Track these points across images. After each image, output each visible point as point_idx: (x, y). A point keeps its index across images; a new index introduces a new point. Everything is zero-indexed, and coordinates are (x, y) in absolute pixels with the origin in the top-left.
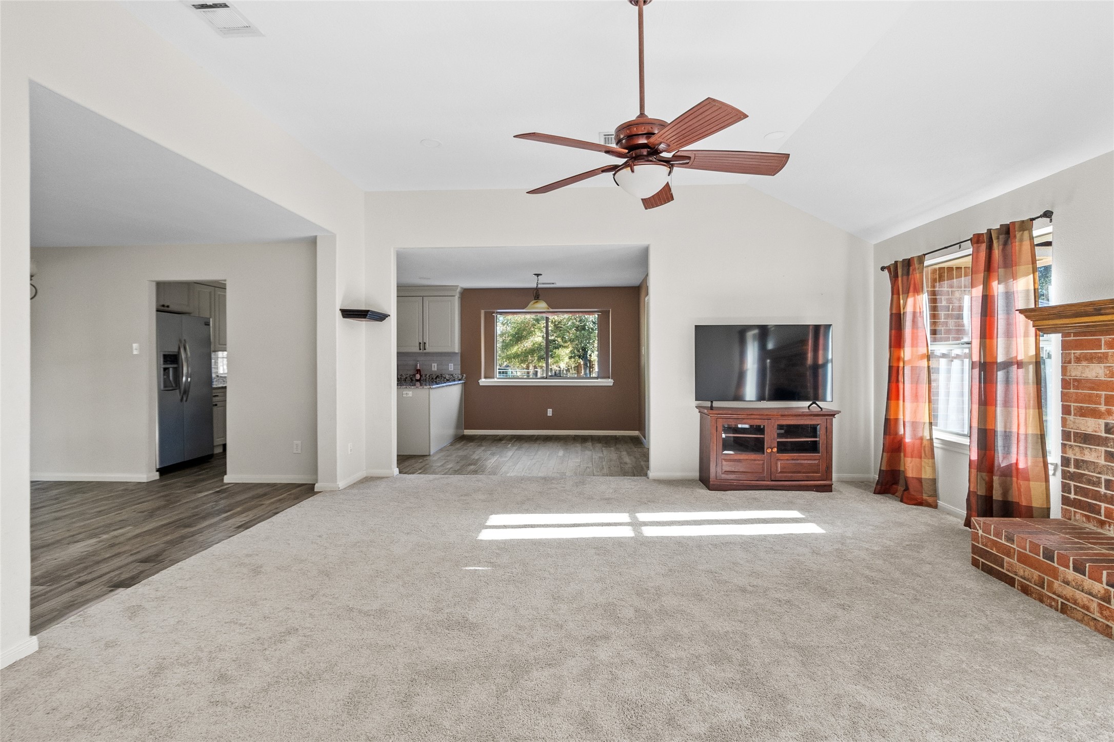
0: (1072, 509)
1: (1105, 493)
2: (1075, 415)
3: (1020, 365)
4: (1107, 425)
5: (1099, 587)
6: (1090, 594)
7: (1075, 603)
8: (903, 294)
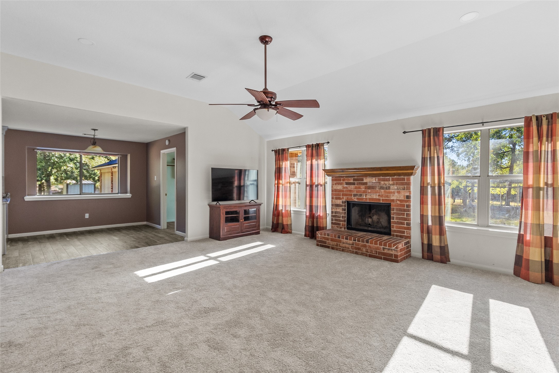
0: (334, 225)
1: (342, 220)
2: (335, 199)
3: (321, 185)
4: (342, 201)
5: (351, 242)
6: (349, 244)
7: (346, 248)
8: (281, 161)
